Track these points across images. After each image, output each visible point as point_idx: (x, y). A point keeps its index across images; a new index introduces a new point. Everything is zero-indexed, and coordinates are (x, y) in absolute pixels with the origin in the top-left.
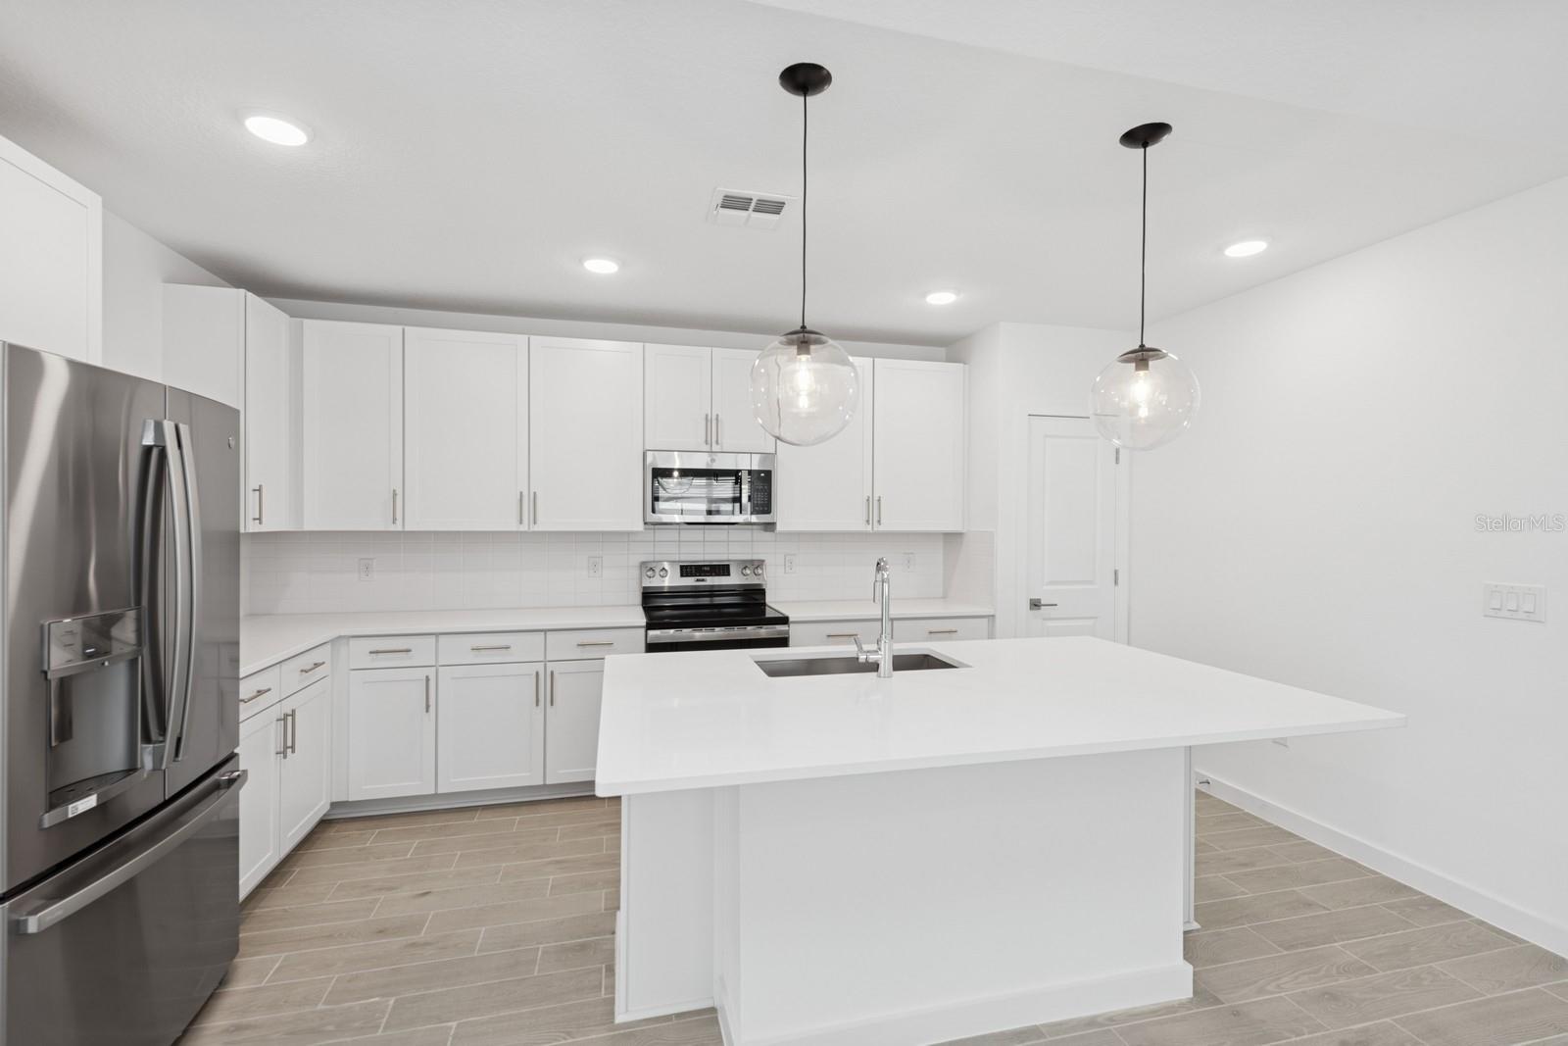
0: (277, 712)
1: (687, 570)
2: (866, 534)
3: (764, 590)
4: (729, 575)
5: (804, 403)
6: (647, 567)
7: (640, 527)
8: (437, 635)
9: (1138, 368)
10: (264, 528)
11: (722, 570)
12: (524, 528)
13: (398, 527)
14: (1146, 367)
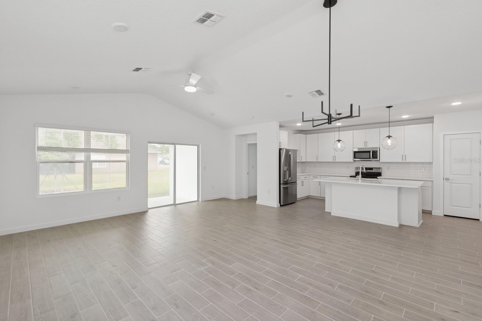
0: (302, 181)
1: (366, 169)
2: (403, 163)
3: (381, 173)
4: (372, 170)
5: (339, 147)
6: (357, 168)
7: (352, 161)
8: (321, 175)
9: (389, 138)
10: (302, 161)
11: (371, 169)
12: (334, 161)
13: (317, 161)
14: (390, 138)
